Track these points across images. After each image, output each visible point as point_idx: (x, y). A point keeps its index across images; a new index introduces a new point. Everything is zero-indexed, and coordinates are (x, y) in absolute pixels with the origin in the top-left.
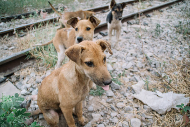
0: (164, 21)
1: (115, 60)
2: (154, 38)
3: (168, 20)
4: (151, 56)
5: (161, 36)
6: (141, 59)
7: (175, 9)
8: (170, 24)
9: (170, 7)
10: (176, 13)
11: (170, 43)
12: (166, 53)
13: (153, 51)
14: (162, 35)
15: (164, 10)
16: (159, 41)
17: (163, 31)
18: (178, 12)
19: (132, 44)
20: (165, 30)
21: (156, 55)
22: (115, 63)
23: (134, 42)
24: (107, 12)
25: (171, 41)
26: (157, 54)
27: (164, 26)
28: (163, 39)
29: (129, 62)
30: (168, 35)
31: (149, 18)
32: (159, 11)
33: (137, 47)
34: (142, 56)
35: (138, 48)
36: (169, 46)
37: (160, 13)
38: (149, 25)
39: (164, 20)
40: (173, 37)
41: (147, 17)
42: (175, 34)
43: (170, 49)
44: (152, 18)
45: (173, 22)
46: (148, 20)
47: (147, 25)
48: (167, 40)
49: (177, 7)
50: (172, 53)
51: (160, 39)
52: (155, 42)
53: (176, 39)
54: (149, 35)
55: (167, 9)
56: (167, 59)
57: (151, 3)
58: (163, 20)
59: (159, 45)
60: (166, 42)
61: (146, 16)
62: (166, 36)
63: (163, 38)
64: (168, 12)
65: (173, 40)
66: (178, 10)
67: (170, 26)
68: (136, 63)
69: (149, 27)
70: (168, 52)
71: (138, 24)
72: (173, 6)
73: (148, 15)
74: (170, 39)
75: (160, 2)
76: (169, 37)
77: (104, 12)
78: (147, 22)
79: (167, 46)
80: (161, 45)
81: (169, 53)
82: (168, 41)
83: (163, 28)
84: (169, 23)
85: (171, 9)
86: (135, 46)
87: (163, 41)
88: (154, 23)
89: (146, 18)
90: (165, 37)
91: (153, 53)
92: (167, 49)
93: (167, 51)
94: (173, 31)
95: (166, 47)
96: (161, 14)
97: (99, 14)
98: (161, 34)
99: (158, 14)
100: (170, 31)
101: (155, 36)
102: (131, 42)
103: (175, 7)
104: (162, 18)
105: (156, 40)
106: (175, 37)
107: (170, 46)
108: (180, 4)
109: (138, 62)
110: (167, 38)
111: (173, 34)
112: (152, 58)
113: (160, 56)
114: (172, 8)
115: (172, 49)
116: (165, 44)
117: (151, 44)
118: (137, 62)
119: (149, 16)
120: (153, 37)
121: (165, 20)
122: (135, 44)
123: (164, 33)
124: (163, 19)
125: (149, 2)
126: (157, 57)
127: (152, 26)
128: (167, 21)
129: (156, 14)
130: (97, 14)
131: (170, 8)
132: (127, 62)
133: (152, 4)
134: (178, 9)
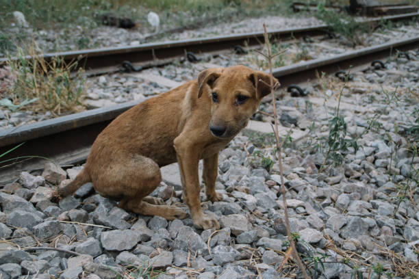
0: (357, 112)
1: (163, 258)
2: (324, 171)
3: (372, 108)
4: (315, 245)
5: (350, 166)
6: (276, 255)
7: (394, 71)
8: (380, 121)
9: (377, 64)
10: (402, 86)
11: (389, 192)
12: (377, 231)
13: (320, 224)
14: (355, 160)
15: (354, 75)
16: (344, 185)
17: (356, 148)
18: (408, 84)
19: (237, 194)
20: (365, 145)
21: (336, 238)
22: (163, 269)
23: (244, 187)
24: (140, 71)
25: (390, 185)
26: (340, 236)
27: (361, 130)
28: (358, 178)
29: (223, 265)
30: (378, 162)
31: (301, 100)
32: (337, 75)
33: (258, 204)
34: (277, 243)
35: (260, 210)
36: (385, 206)
37: (341, 84)
38: (304, 123)
39: (358, 108)
40: (398, 170)
41: (294, 95)
42: (406, 160)
43: (389, 216)
44: (312, 100)
45: (393, 115)
46: (297, 106)
47: (295, 122)
48: (373, 180)
49: (402, 66)
50: (399, 231)
51: (347, 176)
52: (328, 188)
53: (409, 177)
54: (304, 161)
55: (364, 72)
56: (383, 256)
57: (308, 49)
58: (352, 108)
59: (343, 199)
60: (371, 189)
61: (289, 90)
62: (368, 164)
63: (357, 174)
64: (371, 82)
65: (397, 182)
66: (408, 77)
67: (383, 128)
68: (252, 269)
69: (303, 130)
70: (385, 228)
71: (260, 119)
72: (388, 62)
73: (298, 89)
74: (386, 176)
75: (341, 49)
76: (383, 170)
77: (129, 70)
78: (294, 113)
79: (378, 202)
80: (351, 199)
81: (385, 232)
82: (377, 184)
83: (354, 136)
84: (379, 118)
85: (380, 72)
86: (251, 199)
87: (360, 184)
88: (323, 116)
89: (288, 97)
90: (368, 171)
91: (321, 229)
92: (380, 218)
93: (380, 225)
94: (396, 149)
95: (375, 207)
96: (347, 87)
97: (110, 74)
98: (350, 157)
99: (333, 87)
100: (384, 149)
101: (328, 164)
102: (231, 184)
103: (394, 64)
104: (350, 100)
105: (332, 179)
106: (407, 169)
107: (387, 204)
108: (411, 56)
109: (264, 266)
110: (374, 173)
111: (395, 160)
112: (319, 249)
113: (351, 243)
114: (383, 67)
115: (396, 217)
116: (369, 196)
117: (314, 195)
118: (258, 266)
119: (302, 94)
120: (318, 167)
121: (363, 109)
122: (247, 192)
123: (360, 154)
124: (352, 103)
125: (298, 44)
126: (339, 246)
127: (312, 128)
128: (370, 112)
129: (327, 88)
130: (100, 75)
131: (378, 68)
132: (217, 269)
133: (311, 54)
134: (405, 73)
